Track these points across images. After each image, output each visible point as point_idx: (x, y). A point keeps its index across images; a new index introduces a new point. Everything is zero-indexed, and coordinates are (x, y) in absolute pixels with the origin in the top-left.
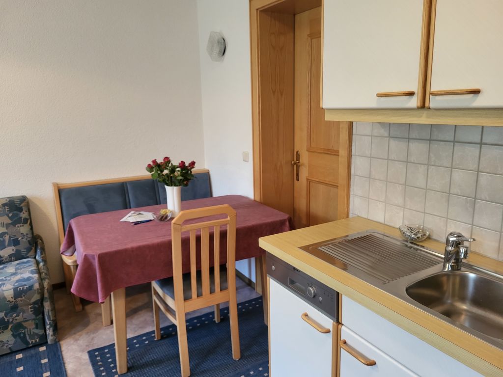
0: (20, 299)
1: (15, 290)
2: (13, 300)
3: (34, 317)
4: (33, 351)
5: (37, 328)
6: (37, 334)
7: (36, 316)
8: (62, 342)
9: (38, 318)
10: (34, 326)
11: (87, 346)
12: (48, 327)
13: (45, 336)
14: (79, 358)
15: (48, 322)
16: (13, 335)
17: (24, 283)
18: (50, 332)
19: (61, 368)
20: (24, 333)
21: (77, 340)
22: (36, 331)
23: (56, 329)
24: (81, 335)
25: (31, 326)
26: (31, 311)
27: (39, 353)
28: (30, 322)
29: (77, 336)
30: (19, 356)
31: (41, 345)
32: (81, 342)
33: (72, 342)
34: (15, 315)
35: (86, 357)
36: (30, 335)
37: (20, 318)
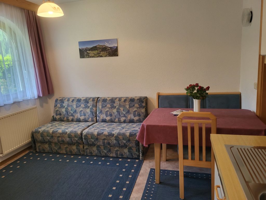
0: (131, 137)
1: (130, 133)
2: (129, 137)
3: (135, 146)
4: (134, 160)
5: (136, 151)
6: (136, 154)
7: (137, 146)
8: (145, 161)
9: (137, 147)
10: (135, 150)
11: (152, 166)
12: (140, 152)
13: (139, 156)
14: (146, 170)
15: (140, 150)
16: (128, 151)
17: (134, 132)
18: (141, 155)
19: (138, 170)
20: (132, 152)
21: (150, 162)
22: (136, 152)
23: (143, 154)
24: (153, 161)
25: (134, 149)
26: (135, 144)
27: (135, 162)
28: (134, 148)
29: (151, 161)
30: (129, 160)
31: (137, 159)
32: (151, 164)
33: (148, 162)
34: (129, 143)
35: (149, 170)
36: (134, 153)
37: (131, 145)
